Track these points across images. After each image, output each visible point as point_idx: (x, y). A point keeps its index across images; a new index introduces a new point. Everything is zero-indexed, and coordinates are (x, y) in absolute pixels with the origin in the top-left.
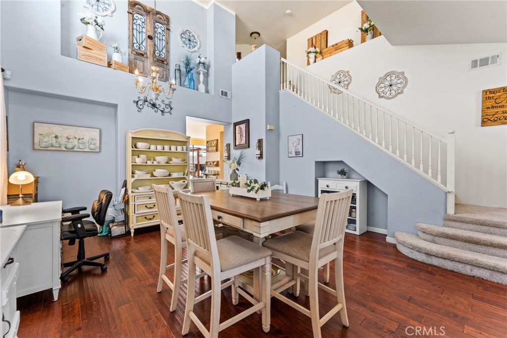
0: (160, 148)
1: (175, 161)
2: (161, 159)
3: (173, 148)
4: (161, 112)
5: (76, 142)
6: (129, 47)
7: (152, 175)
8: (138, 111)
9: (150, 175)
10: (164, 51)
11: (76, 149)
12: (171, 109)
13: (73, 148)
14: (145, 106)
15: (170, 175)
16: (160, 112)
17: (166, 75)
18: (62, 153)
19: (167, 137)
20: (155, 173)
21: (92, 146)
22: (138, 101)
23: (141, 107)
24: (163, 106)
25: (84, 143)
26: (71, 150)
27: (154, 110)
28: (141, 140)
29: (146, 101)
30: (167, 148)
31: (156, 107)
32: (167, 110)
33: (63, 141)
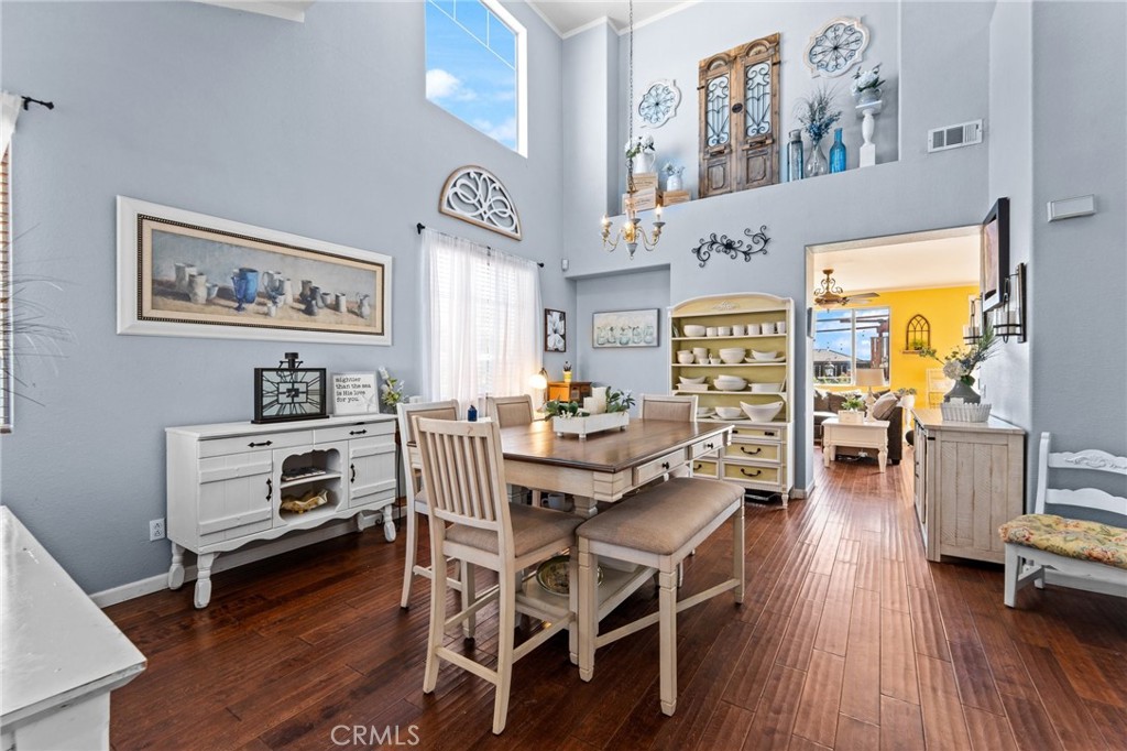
0: (722, 331)
1: (758, 357)
2: (729, 355)
3: (752, 331)
4: (743, 256)
5: (629, 333)
6: (700, 152)
7: (711, 388)
8: (700, 265)
9: (706, 386)
10: (768, 118)
11: (630, 345)
12: (766, 241)
13: (627, 343)
14: (713, 253)
15: (747, 388)
16: (741, 256)
17: (772, 167)
18: (617, 350)
19: (734, 308)
20: (716, 383)
21: (648, 338)
22: (700, 248)
23: (705, 257)
24: (748, 241)
25: (639, 334)
26: (625, 346)
27: (729, 256)
28: (690, 321)
29: (713, 243)
30: (738, 331)
31: (734, 249)
32: (756, 248)
33: (617, 333)
